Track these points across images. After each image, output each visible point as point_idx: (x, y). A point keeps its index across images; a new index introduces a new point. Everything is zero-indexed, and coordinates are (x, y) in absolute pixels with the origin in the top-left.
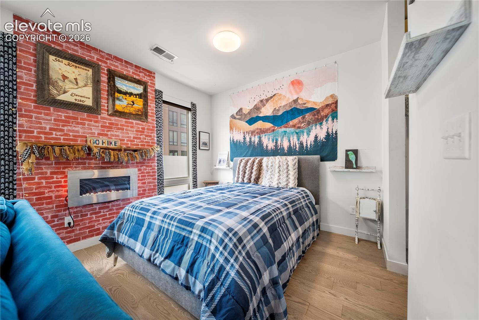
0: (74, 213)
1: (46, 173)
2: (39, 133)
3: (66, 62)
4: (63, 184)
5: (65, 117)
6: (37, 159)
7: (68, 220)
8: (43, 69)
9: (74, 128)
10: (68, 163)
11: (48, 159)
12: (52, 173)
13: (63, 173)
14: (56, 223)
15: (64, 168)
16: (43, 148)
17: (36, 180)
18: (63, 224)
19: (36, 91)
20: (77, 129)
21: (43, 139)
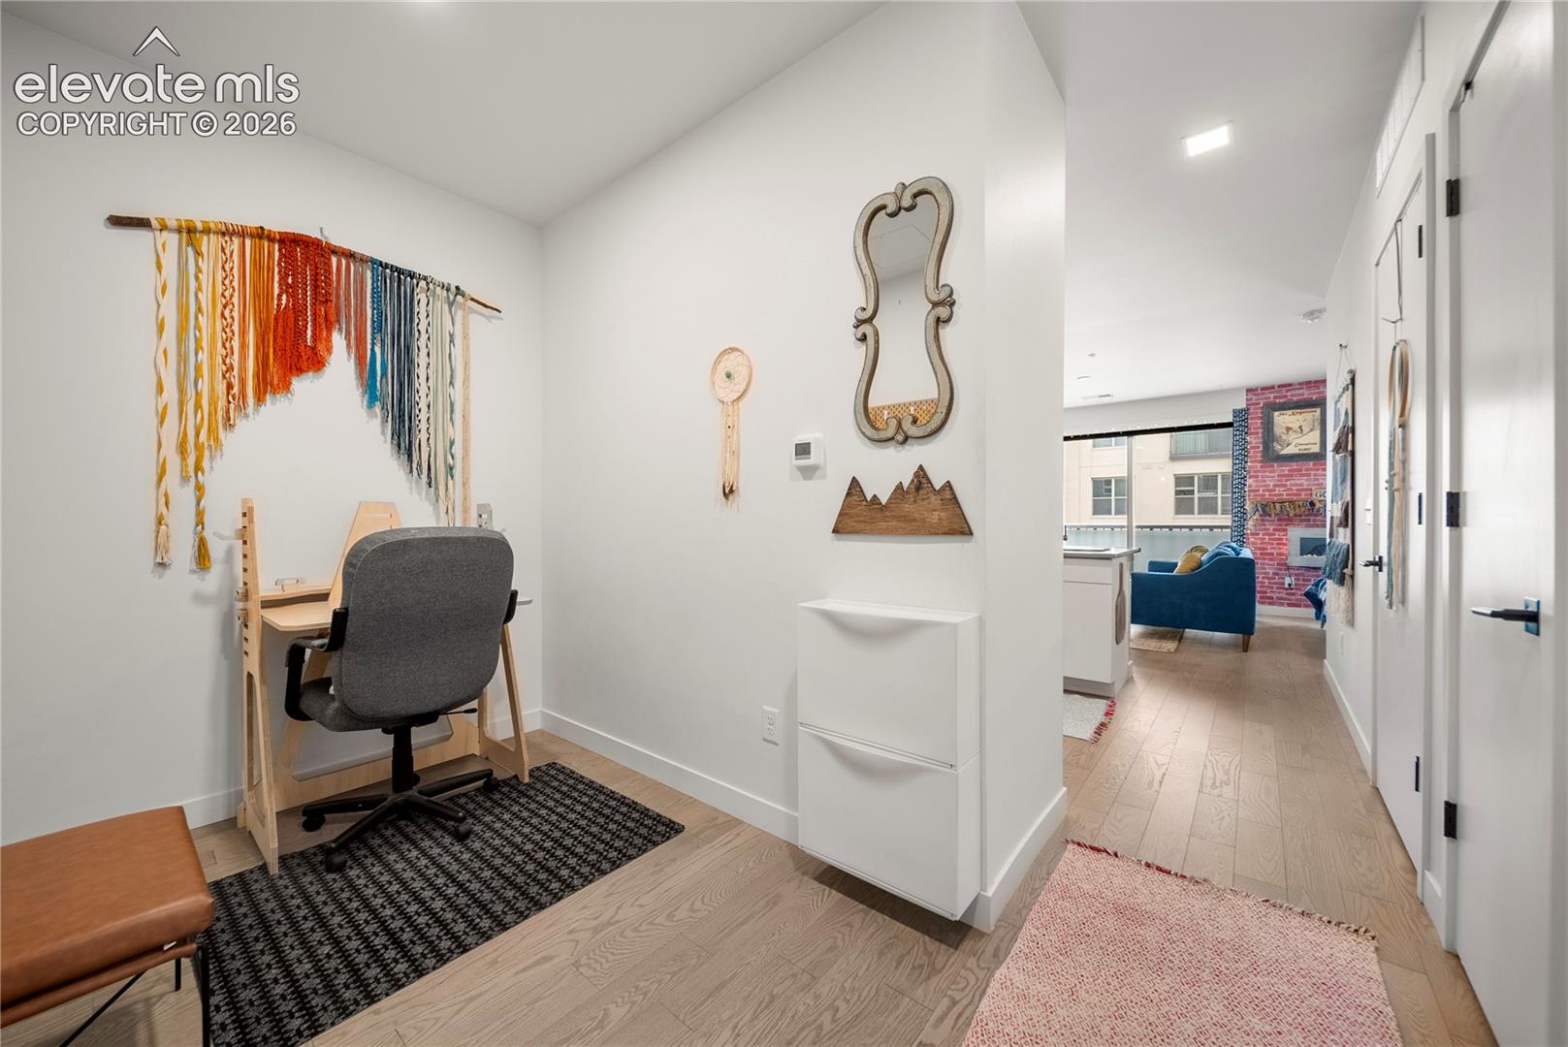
0: (1295, 574)
1: (1269, 529)
2: (1264, 491)
3: (1290, 412)
4: (1284, 541)
5: (1288, 470)
6: (1261, 515)
7: (1287, 581)
8: (1268, 428)
9: (1298, 482)
10: (1289, 521)
11: (1270, 516)
12: (1274, 530)
13: (1285, 530)
14: (1276, 580)
15: (1286, 525)
16: (1266, 505)
17: (1261, 536)
18: (1284, 584)
19: (1262, 452)
20: (1301, 482)
21: (1267, 496)
